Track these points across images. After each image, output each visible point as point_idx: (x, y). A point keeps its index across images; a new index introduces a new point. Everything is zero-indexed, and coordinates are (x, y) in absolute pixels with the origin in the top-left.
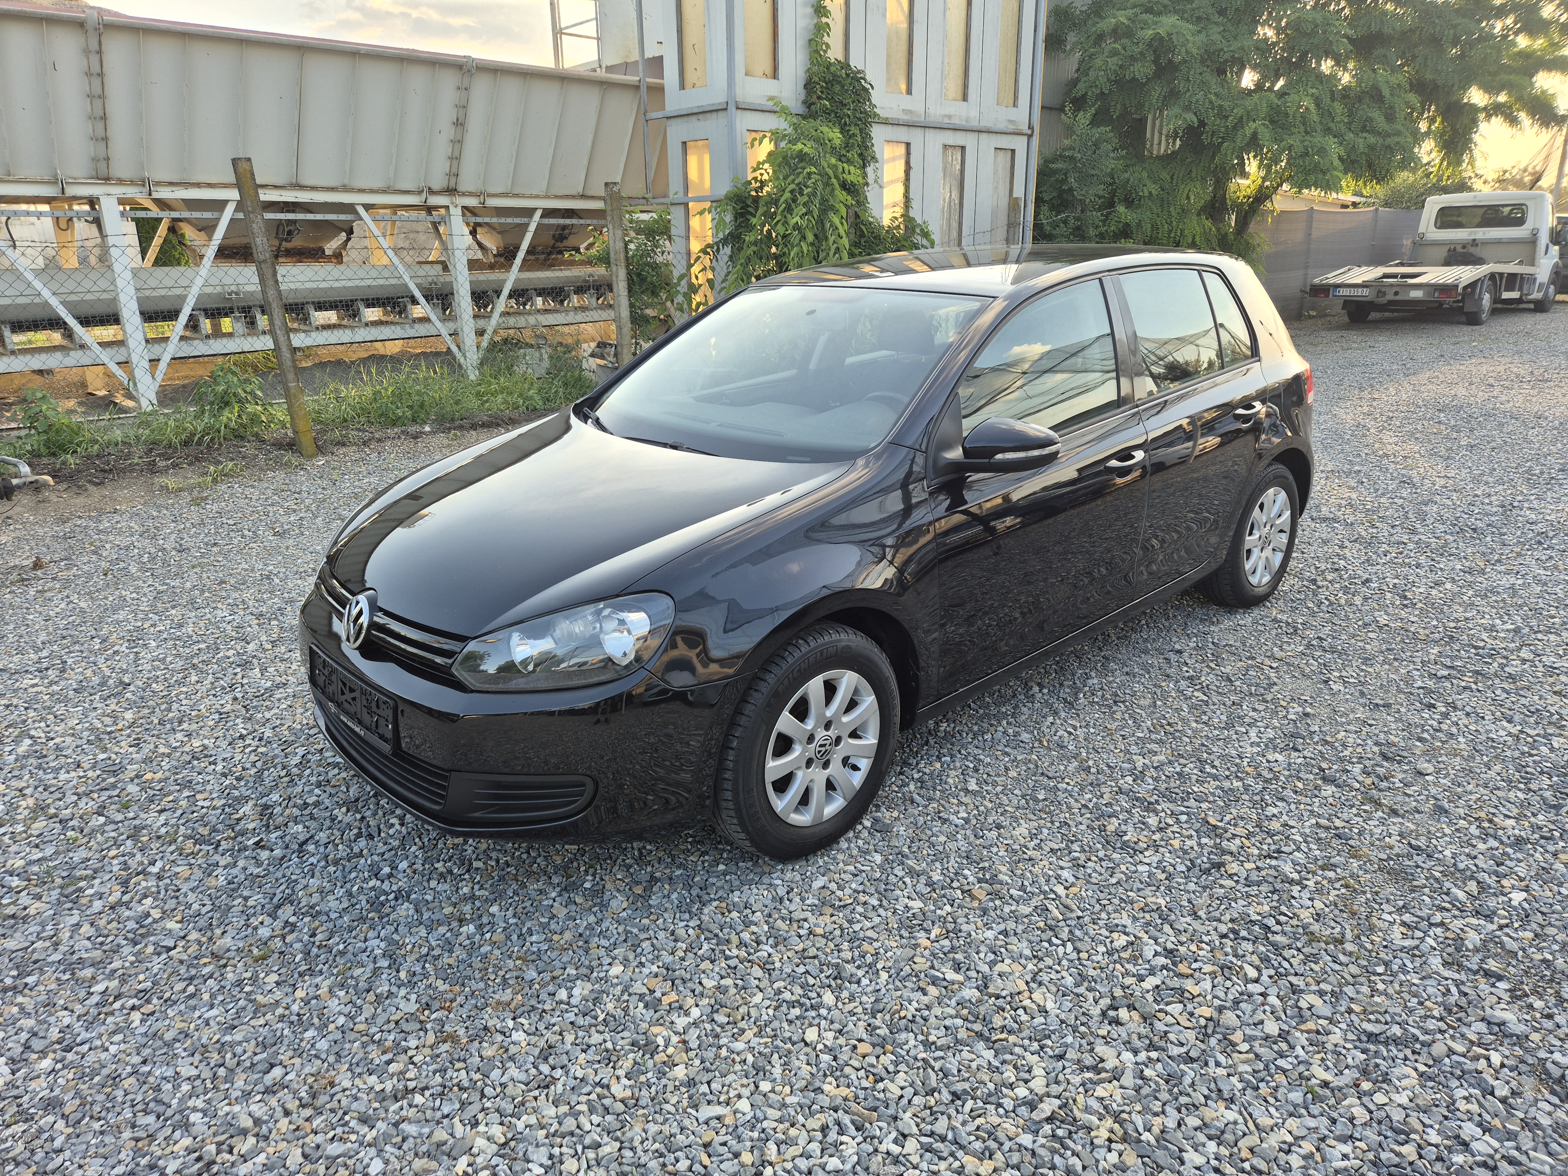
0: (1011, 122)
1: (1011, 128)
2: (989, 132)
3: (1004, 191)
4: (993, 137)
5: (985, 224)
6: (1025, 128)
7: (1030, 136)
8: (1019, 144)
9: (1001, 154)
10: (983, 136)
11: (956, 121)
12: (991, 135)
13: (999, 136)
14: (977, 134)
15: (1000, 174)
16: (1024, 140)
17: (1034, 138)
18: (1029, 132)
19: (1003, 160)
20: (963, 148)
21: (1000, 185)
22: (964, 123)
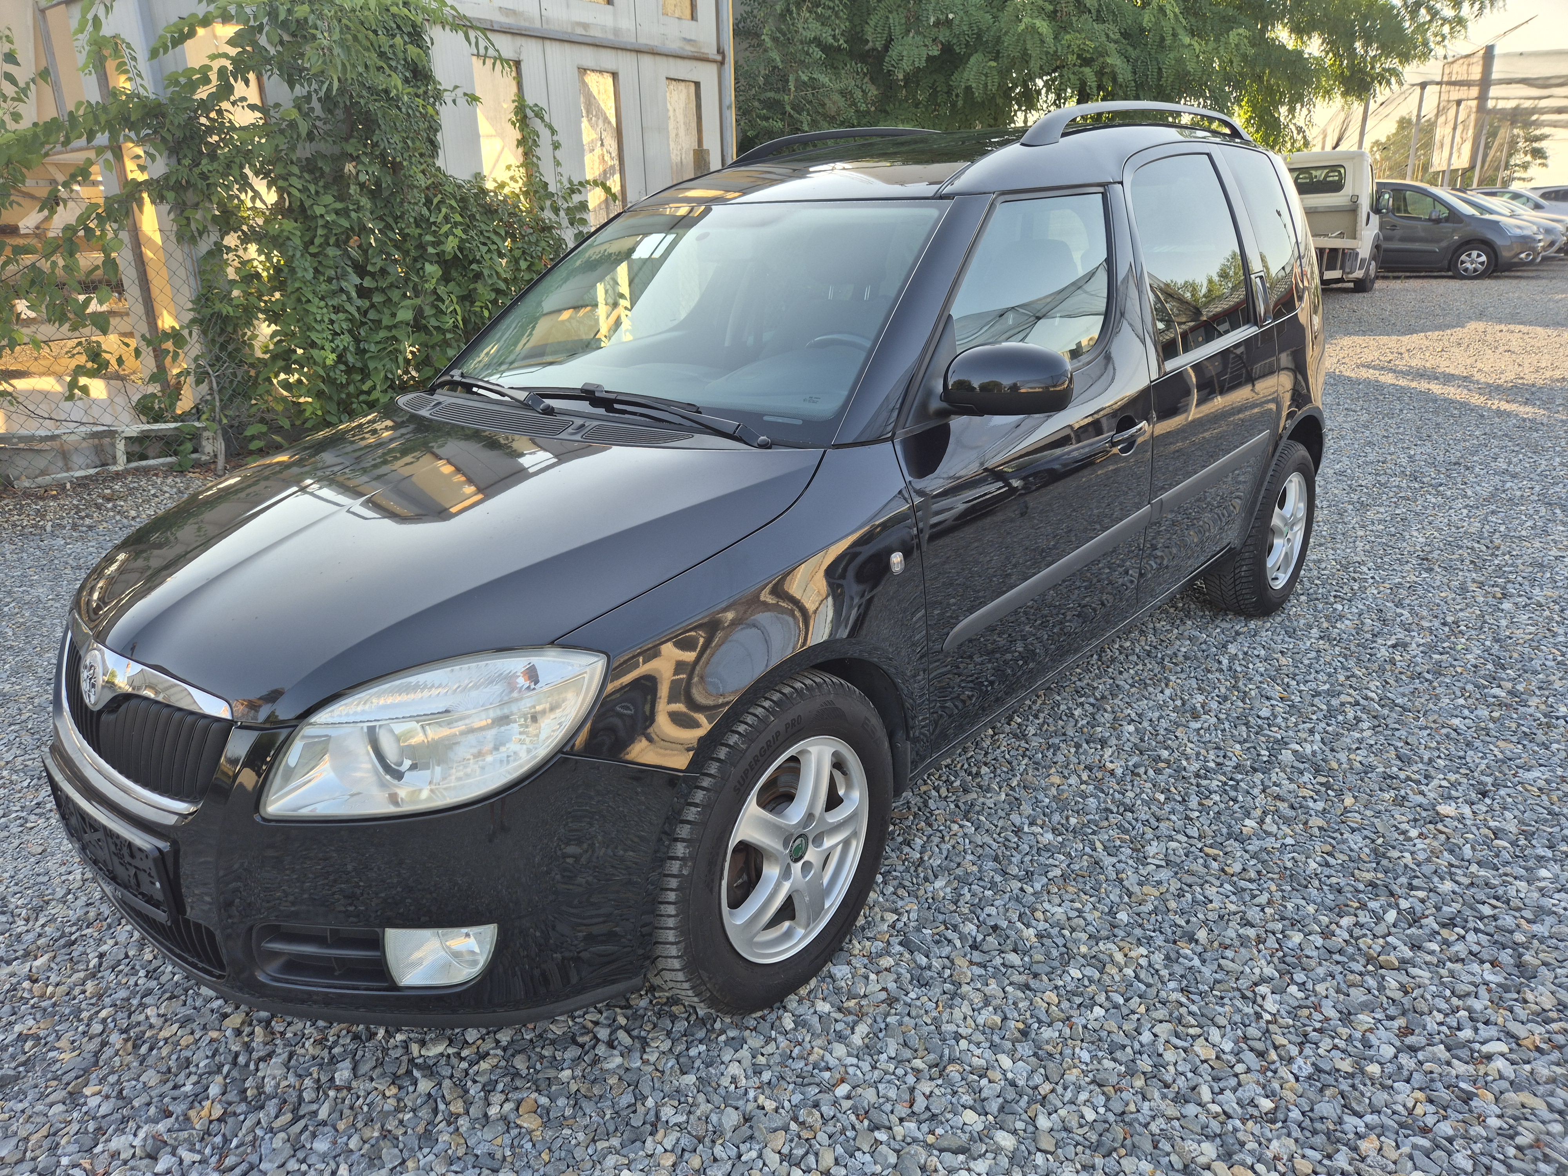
0: (688, 40)
1: (689, 49)
2: (654, 53)
3: (688, 141)
4: (662, 62)
6: (712, 52)
7: (722, 63)
8: (707, 75)
9: (680, 86)
10: (646, 60)
11: (596, 33)
12: (658, 58)
13: (671, 61)
14: (634, 55)
15: (681, 118)
16: (713, 69)
17: (726, 66)
18: (719, 58)
19: (683, 96)
20: (615, 75)
21: (682, 132)
22: (611, 37)
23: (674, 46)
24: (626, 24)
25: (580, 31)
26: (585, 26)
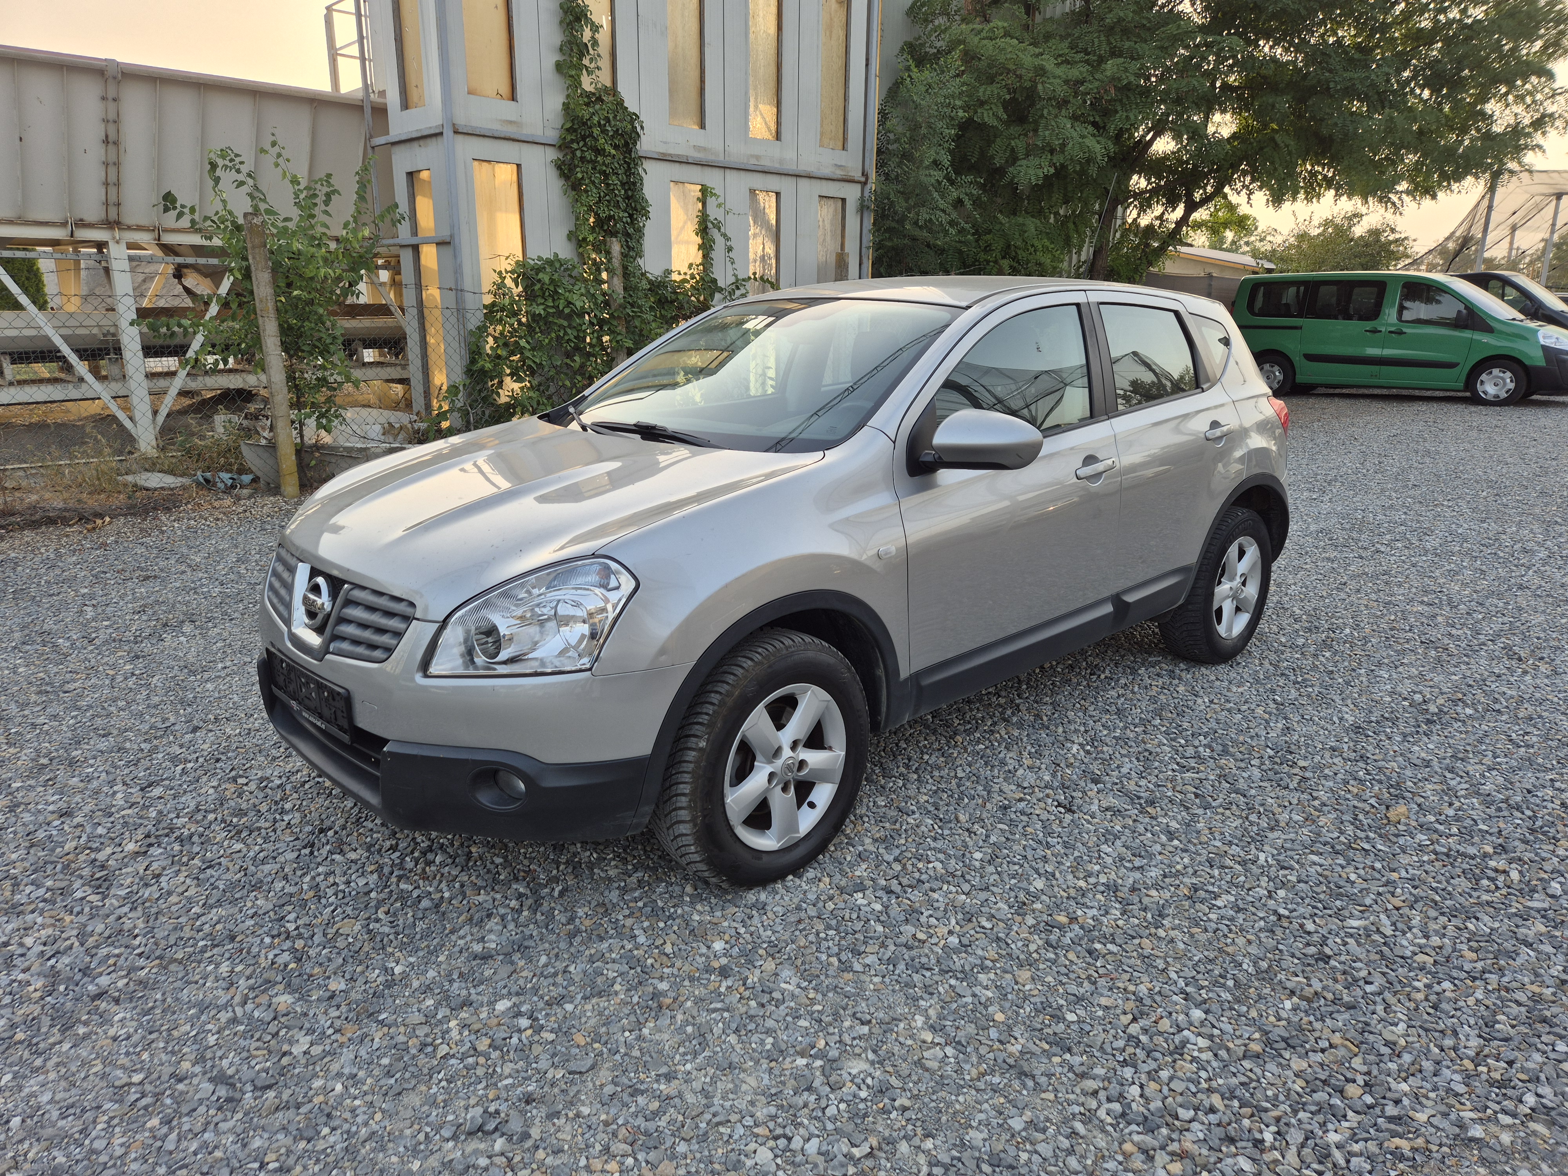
0: (840, 167)
1: (839, 173)
2: (810, 177)
3: (833, 246)
6: (858, 175)
7: (865, 183)
8: (852, 192)
9: (831, 202)
10: (803, 183)
11: (767, 163)
12: (812, 180)
13: (824, 182)
14: (794, 179)
15: (828, 226)
16: (857, 187)
17: (869, 185)
18: (863, 179)
19: (831, 210)
20: (778, 194)
21: (828, 238)
22: (777, 165)
23: (827, 171)
24: (790, 155)
25: (753, 161)
26: (758, 157)
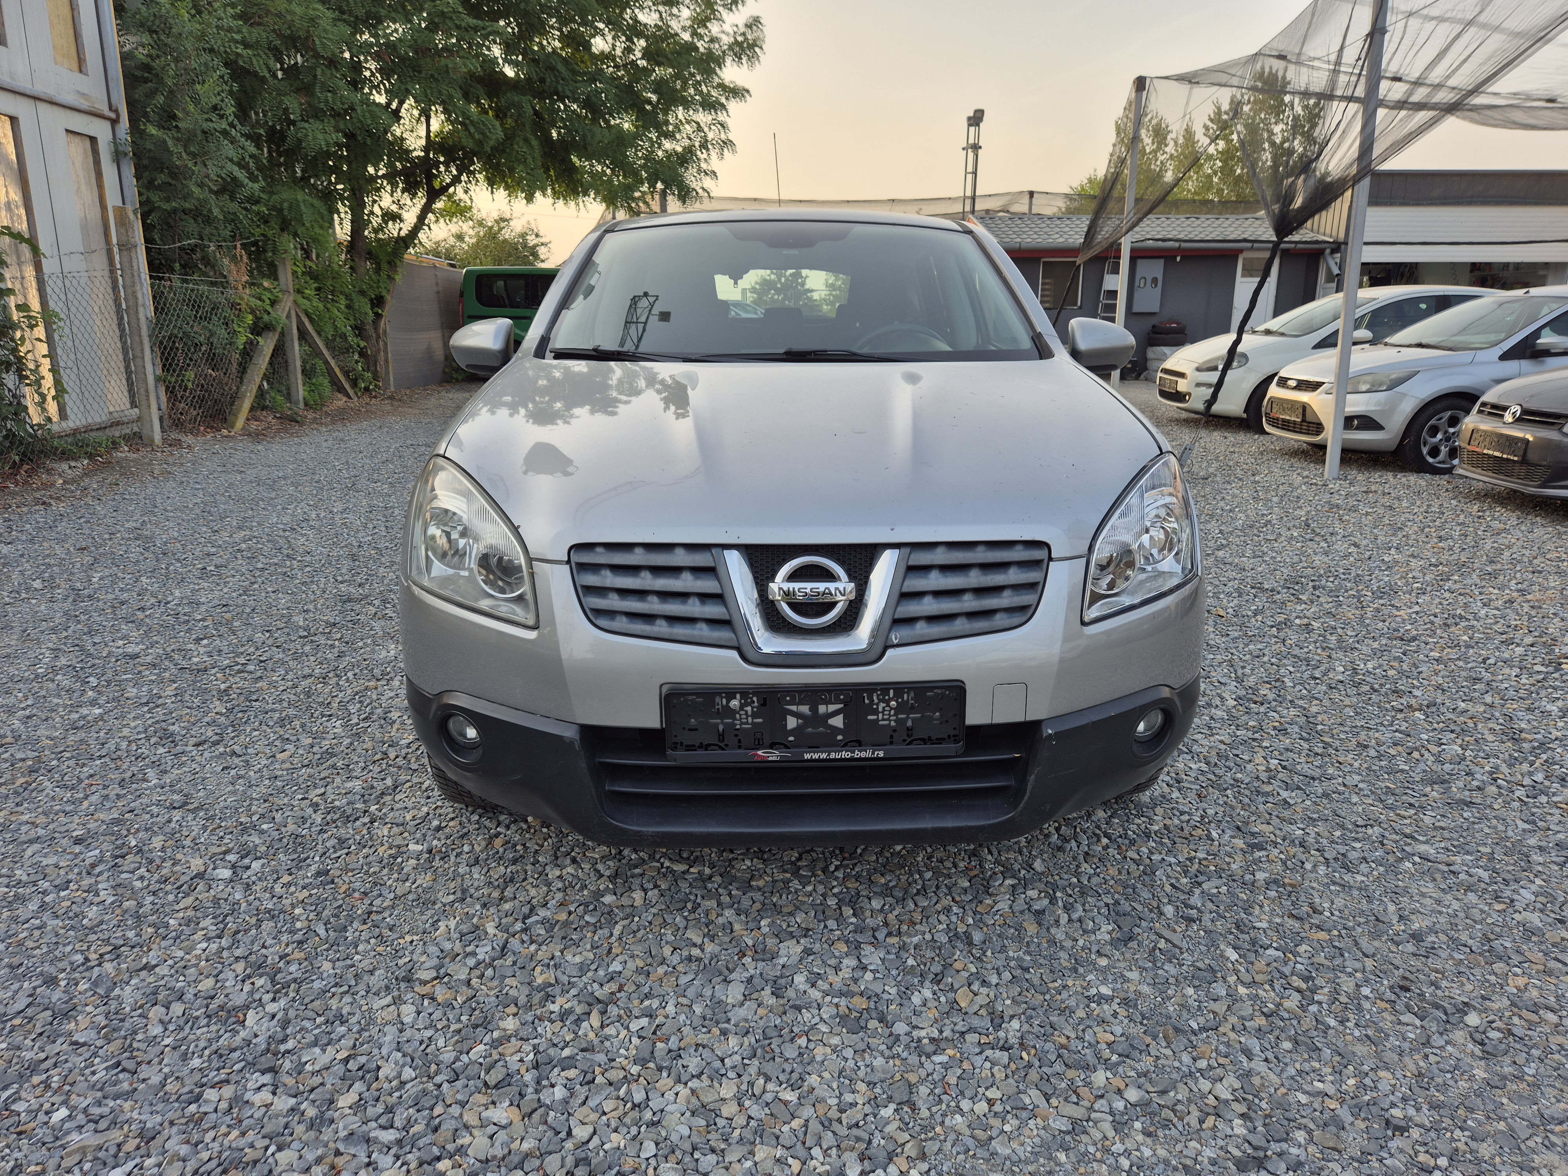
0: (83, 95)
1: (84, 104)
2: (51, 102)
3: (90, 196)
4: (59, 113)
5: (73, 240)
7: (114, 122)
8: (102, 131)
9: (77, 140)
10: (44, 107)
12: (55, 108)
13: (69, 113)
14: (32, 102)
15: (80, 171)
16: (107, 125)
17: (121, 125)
18: (112, 116)
19: (81, 150)
20: (13, 120)
21: (83, 187)
22: (8, 80)
23: (70, 98)
24: (21, 69)
